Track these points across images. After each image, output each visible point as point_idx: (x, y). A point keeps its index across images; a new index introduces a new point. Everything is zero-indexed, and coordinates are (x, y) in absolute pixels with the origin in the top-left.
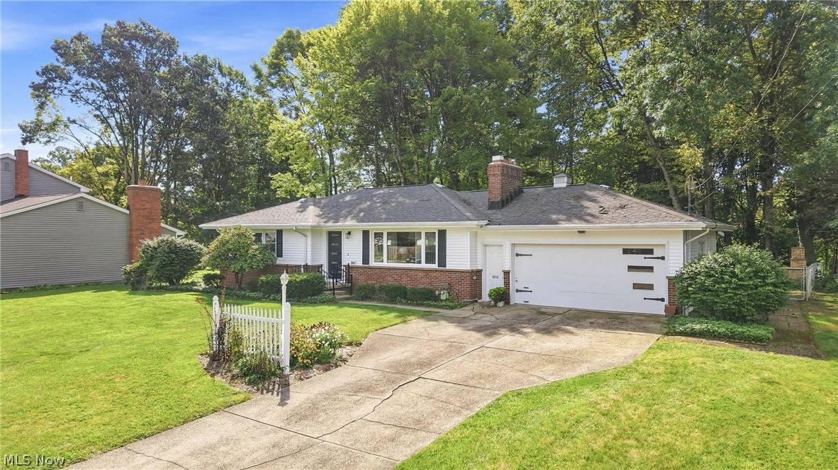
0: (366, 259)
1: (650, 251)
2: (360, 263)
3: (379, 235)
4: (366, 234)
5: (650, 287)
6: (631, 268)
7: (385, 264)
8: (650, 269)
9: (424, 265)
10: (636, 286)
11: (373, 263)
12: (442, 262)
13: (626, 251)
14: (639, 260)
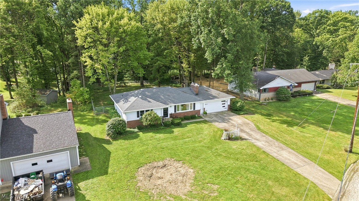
0: (175, 111)
1: (225, 101)
2: (173, 112)
3: (178, 106)
4: (175, 106)
5: (225, 106)
6: (222, 104)
7: (180, 111)
8: (225, 104)
9: (189, 110)
10: (223, 107)
11: (177, 112)
12: (194, 109)
13: (222, 101)
14: (224, 103)
